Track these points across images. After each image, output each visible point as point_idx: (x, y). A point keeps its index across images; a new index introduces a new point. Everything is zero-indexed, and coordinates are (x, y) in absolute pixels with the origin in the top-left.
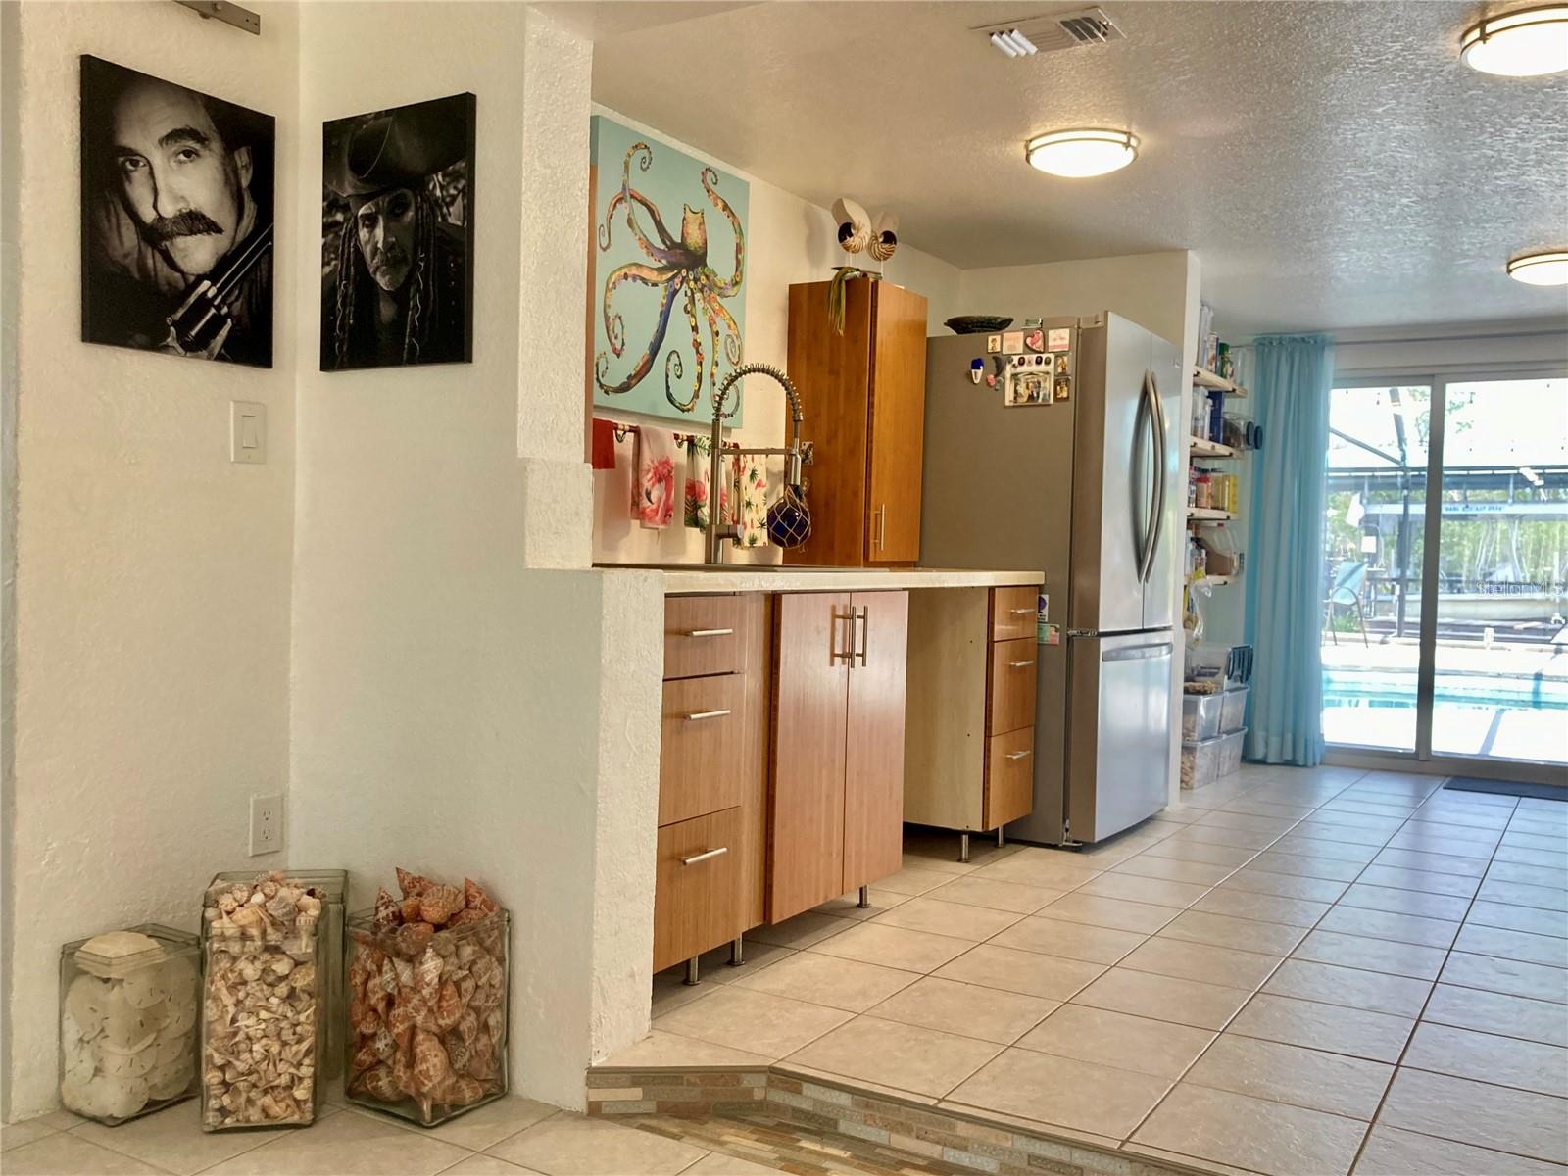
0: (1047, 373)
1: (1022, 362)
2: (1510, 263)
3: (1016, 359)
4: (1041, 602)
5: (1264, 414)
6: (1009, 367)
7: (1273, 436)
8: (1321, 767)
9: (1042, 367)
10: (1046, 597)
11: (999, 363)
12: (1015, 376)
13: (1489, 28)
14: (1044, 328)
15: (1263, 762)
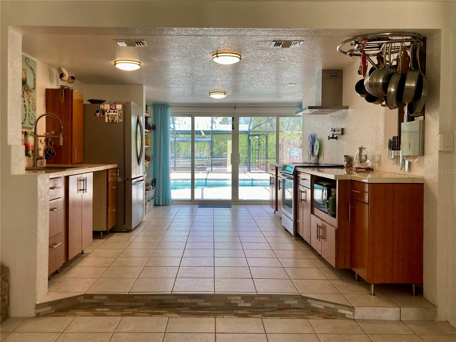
0: (116, 115)
1: (109, 112)
2: (210, 93)
3: (108, 111)
4: (117, 172)
5: (155, 123)
6: (106, 113)
7: (158, 128)
8: (171, 205)
9: (115, 113)
10: (118, 170)
11: (103, 111)
12: (108, 115)
13: (219, 55)
14: (115, 104)
15: (158, 205)
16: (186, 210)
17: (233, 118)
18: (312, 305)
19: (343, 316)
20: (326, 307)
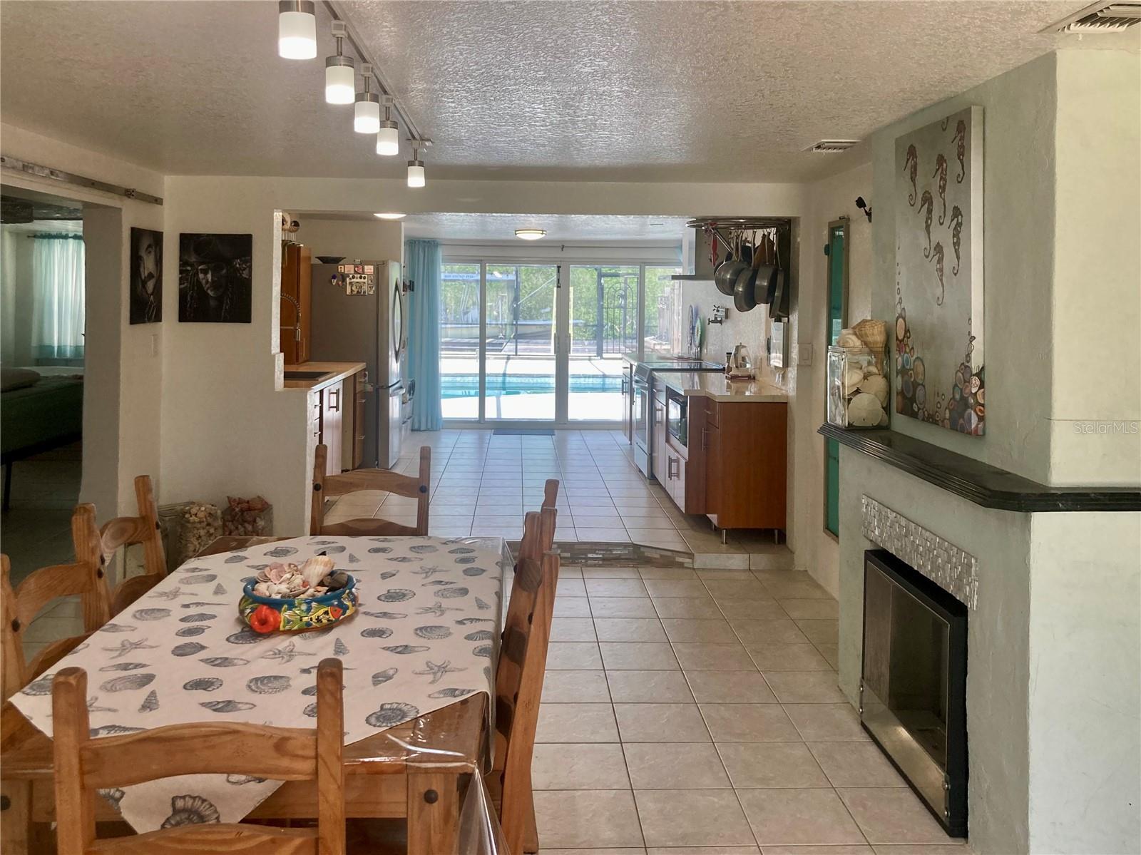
0: (365, 283)
1: (353, 277)
2: (516, 231)
3: (351, 276)
4: (365, 375)
5: (413, 276)
6: (348, 279)
7: (418, 286)
8: (442, 430)
9: (362, 280)
10: (367, 373)
11: (343, 277)
12: (350, 283)
14: (363, 264)
15: (419, 430)
16: (469, 439)
17: (559, 267)
18: (646, 554)
19: (681, 565)
20: (661, 556)
